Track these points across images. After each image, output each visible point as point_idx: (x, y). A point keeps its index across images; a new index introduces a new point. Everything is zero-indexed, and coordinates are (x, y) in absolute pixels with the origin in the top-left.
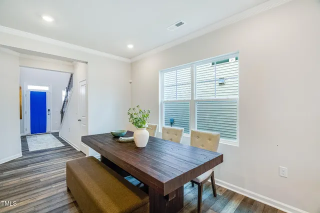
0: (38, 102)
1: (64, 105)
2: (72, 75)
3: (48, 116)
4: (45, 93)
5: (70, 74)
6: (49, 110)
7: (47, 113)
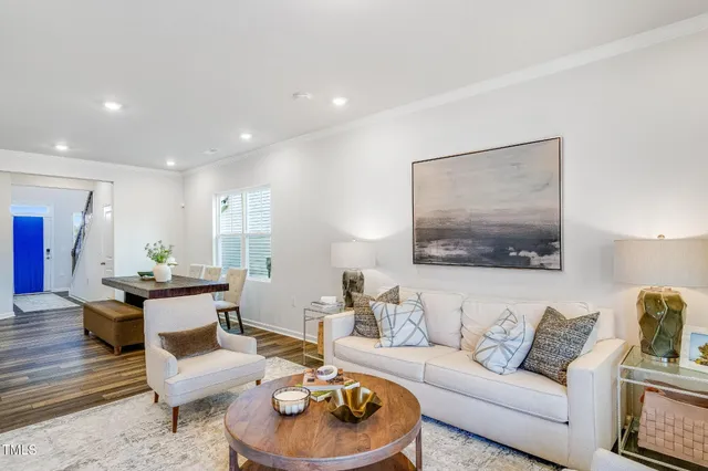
0: (28, 237)
1: (77, 241)
2: (91, 193)
3: (46, 262)
4: (42, 218)
5: (88, 193)
6: (48, 250)
7: (45, 256)
